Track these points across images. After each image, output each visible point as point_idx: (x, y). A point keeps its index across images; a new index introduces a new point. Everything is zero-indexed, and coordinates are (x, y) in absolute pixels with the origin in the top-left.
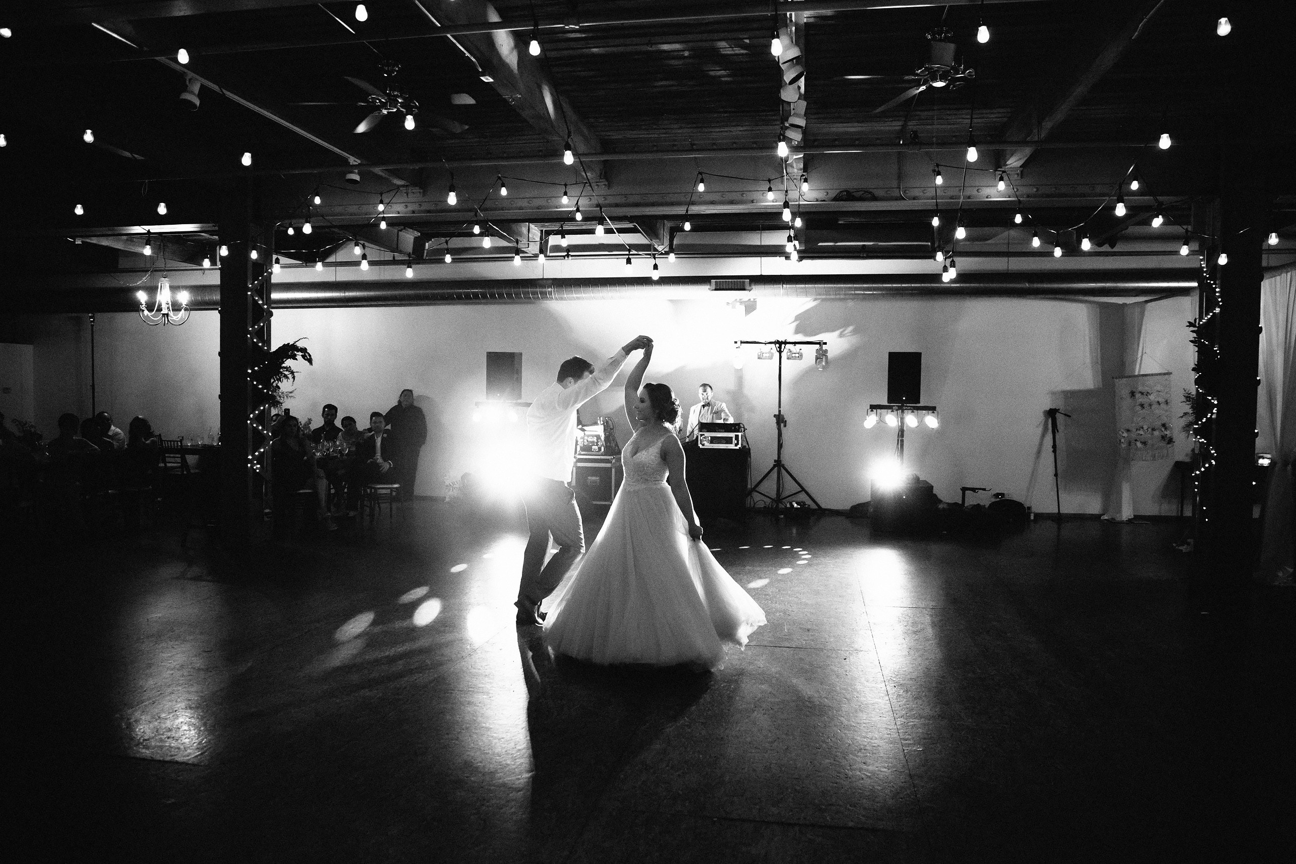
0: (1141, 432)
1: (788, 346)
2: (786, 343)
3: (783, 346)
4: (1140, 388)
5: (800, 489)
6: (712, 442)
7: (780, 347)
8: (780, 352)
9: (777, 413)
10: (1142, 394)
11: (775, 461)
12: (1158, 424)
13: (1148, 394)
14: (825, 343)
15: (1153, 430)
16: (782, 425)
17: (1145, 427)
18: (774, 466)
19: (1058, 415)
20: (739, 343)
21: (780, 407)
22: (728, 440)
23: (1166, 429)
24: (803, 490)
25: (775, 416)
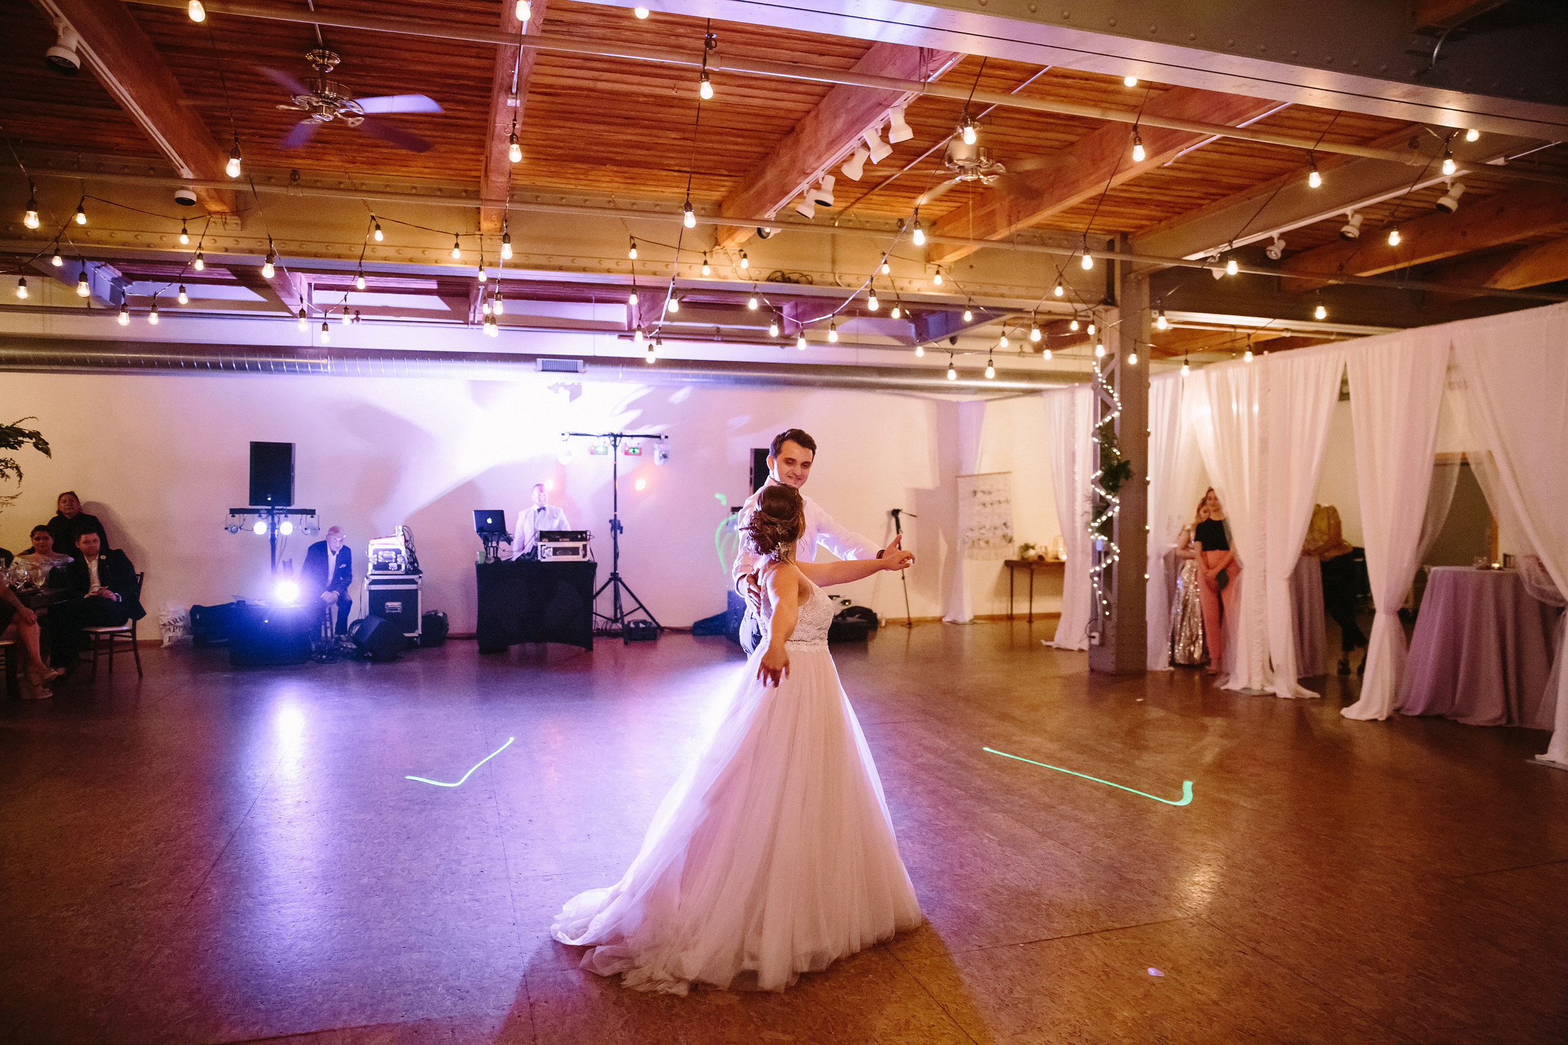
0: (983, 531)
1: (624, 439)
2: (621, 436)
3: (618, 439)
4: (982, 488)
5: (638, 606)
6: (554, 554)
7: (615, 441)
8: (615, 446)
9: (613, 518)
10: (984, 492)
11: (612, 574)
12: (999, 522)
13: (990, 493)
14: (666, 437)
15: (995, 528)
16: (618, 531)
17: (988, 526)
18: (610, 580)
19: (901, 516)
20: (567, 435)
21: (615, 510)
22: (575, 551)
23: (1007, 527)
24: (641, 606)
25: (610, 521)
